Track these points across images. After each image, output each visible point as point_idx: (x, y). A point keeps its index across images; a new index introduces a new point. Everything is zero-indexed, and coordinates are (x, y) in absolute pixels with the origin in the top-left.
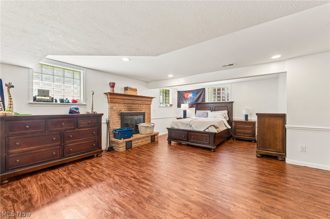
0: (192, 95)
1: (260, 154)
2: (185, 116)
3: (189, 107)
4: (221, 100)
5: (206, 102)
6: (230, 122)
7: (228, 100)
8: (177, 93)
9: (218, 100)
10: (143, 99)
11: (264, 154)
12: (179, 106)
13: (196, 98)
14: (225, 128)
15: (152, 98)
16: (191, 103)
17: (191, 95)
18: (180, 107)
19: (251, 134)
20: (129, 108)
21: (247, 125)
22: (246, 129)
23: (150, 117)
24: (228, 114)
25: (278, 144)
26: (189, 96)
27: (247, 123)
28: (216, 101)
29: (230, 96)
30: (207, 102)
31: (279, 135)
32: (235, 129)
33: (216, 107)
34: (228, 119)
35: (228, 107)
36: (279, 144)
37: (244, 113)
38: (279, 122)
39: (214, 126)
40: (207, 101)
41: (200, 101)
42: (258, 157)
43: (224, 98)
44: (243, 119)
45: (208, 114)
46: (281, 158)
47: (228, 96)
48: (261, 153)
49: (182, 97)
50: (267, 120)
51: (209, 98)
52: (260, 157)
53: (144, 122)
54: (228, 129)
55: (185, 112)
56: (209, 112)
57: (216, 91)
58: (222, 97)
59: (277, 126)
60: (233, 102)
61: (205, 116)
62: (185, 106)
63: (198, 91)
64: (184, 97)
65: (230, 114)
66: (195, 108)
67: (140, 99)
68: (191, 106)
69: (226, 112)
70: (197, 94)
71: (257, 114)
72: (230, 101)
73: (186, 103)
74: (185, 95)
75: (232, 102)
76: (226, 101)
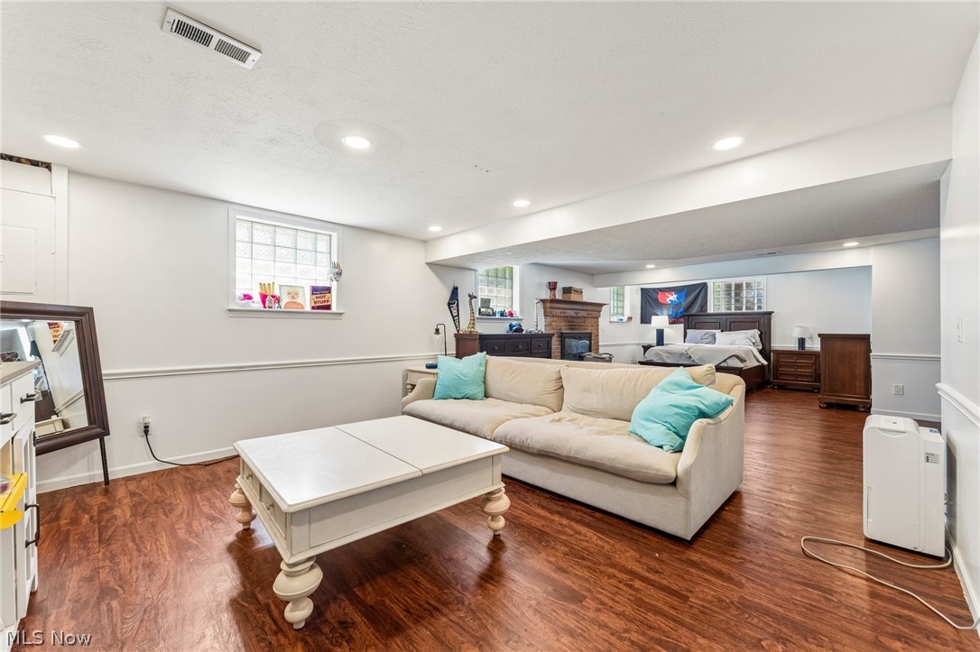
0: (675, 296)
1: (826, 403)
2: (660, 341)
3: (670, 323)
4: (744, 307)
5: (708, 312)
6: (765, 352)
7: (759, 307)
8: (639, 292)
9: (737, 308)
10: (590, 308)
11: (833, 401)
12: (645, 319)
13: (684, 304)
14: (757, 364)
15: (602, 305)
16: (674, 315)
17: (673, 297)
18: (650, 323)
19: (810, 376)
20: (570, 325)
21: (802, 358)
22: (800, 367)
23: (598, 342)
24: (760, 336)
25: (858, 385)
26: (668, 300)
27: (802, 353)
28: (733, 311)
29: (764, 300)
30: (712, 312)
31: (860, 369)
32: (776, 367)
33: (731, 323)
34: (760, 348)
35: (761, 323)
36: (860, 384)
37: (797, 334)
38: (859, 347)
39: (737, 357)
40: (711, 310)
41: (694, 310)
42: (821, 407)
43: (749, 305)
44: (794, 346)
45: (715, 338)
46: (864, 407)
47: (759, 301)
48: (828, 401)
49: (650, 301)
50: (838, 345)
51: (716, 304)
52: (825, 408)
53: (590, 351)
54: (762, 366)
55: (660, 334)
56: (718, 332)
57: (733, 288)
58: (747, 302)
59: (856, 355)
60: (773, 312)
61: (708, 341)
62: (661, 320)
63: (690, 288)
64: (656, 301)
65: (765, 336)
66: (683, 325)
67: (585, 307)
68: (674, 321)
69: (756, 332)
70: (687, 295)
71: (820, 335)
72: (764, 310)
73: (662, 314)
74: (660, 297)
75: (771, 313)
76: (756, 310)
